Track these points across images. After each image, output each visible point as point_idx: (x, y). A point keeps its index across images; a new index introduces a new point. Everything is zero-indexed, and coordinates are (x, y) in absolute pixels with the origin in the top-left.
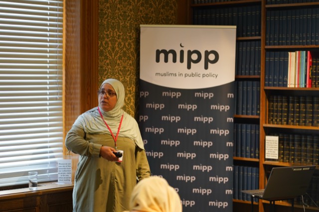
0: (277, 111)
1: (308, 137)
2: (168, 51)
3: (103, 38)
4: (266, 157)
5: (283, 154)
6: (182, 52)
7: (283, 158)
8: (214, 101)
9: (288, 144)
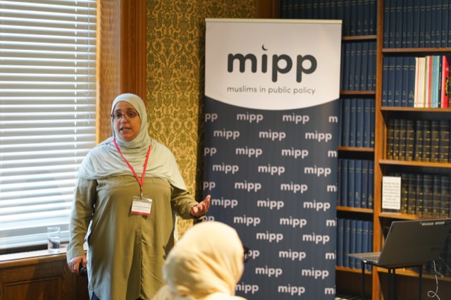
0: (399, 142)
1: (443, 178)
2: (244, 55)
3: (154, 38)
4: (384, 207)
5: (407, 202)
6: (265, 58)
7: (407, 208)
8: (310, 127)
9: (415, 189)
